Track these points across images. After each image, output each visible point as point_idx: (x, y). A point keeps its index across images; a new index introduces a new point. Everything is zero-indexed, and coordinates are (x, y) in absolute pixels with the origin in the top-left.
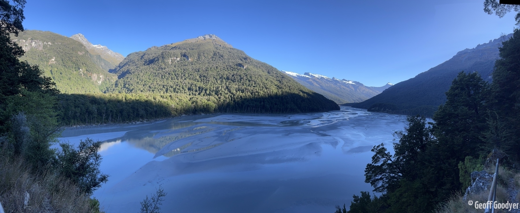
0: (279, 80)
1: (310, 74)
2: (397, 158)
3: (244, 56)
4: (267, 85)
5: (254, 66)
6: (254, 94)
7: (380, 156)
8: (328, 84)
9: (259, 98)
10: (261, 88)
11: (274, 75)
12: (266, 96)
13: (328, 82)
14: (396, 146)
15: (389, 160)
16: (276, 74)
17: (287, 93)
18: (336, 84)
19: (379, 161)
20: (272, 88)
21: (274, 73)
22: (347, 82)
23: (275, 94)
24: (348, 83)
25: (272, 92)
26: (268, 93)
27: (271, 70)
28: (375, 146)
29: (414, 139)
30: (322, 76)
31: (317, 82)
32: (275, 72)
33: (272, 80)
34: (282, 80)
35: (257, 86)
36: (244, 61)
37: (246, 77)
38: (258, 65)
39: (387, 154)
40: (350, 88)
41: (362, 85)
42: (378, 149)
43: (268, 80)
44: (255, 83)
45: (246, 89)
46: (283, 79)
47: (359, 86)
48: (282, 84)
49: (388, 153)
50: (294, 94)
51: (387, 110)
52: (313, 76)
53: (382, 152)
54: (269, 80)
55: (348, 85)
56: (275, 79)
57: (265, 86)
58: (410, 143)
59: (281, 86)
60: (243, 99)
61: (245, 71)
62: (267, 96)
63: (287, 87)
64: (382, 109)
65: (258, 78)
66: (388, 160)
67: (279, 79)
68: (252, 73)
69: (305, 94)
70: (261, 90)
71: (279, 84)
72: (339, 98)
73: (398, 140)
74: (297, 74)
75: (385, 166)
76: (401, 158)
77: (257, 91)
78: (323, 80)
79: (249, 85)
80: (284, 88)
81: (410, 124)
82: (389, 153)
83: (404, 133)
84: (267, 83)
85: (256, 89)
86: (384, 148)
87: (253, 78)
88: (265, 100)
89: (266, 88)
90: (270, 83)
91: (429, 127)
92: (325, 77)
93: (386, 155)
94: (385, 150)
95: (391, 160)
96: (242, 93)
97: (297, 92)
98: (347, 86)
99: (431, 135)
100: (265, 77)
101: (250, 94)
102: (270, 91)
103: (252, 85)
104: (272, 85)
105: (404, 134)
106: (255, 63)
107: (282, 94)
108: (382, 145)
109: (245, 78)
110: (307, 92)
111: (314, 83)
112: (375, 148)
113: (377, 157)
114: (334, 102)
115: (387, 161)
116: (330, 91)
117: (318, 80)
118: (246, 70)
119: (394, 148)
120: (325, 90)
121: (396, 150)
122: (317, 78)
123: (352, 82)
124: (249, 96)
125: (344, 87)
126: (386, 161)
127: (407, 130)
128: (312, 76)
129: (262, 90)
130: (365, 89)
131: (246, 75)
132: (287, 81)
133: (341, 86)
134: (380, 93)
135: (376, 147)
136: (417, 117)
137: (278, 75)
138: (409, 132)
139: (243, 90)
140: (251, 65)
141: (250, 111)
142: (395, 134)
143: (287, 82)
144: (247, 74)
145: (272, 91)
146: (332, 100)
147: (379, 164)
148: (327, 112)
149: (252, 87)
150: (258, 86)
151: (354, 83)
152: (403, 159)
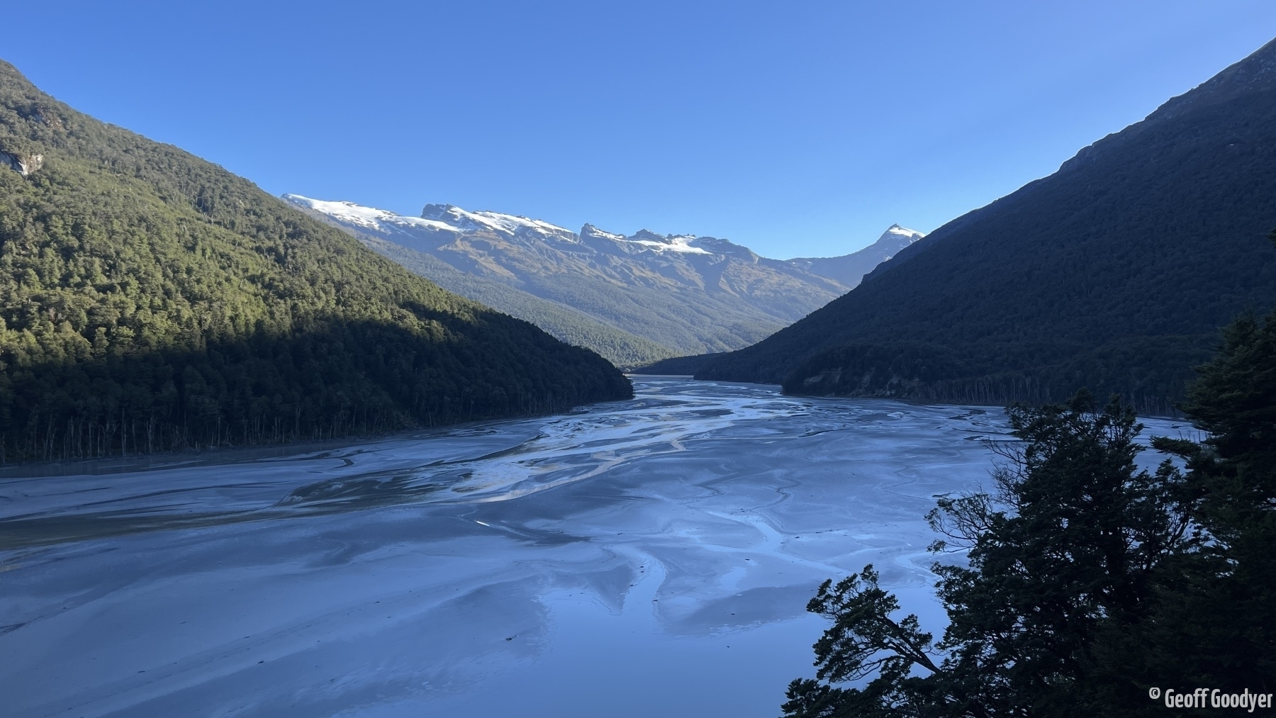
0: (270, 250)
1: (458, 211)
2: (962, 653)
3: (18, 96)
4: (198, 281)
5: (96, 162)
6: (107, 334)
7: (857, 639)
8: (559, 260)
9: (146, 359)
10: (154, 294)
11: (239, 220)
12: (190, 345)
13: (559, 253)
14: (949, 584)
15: (918, 660)
16: (248, 212)
17: (327, 319)
18: (604, 262)
19: (858, 662)
20: (229, 296)
21: (235, 207)
22: (664, 246)
23: (252, 329)
24: (669, 252)
25: (231, 318)
26: (206, 327)
27: (218, 192)
28: (829, 581)
29: (1065, 540)
30: (527, 222)
31: (497, 255)
32: (242, 204)
33: (227, 248)
34: (293, 247)
35: (124, 286)
36: (20, 124)
37: (40, 226)
38: (128, 159)
39: (903, 630)
40: (680, 278)
41: (743, 253)
42: (846, 598)
43: (199, 252)
44: (111, 269)
45: (44, 305)
46: (295, 242)
47: (727, 261)
48: (296, 268)
49: (905, 622)
50: (371, 324)
51: (895, 380)
52: (474, 221)
53: (870, 614)
54: (209, 252)
55: (667, 260)
56: (247, 241)
57: (180, 283)
58: (1038, 566)
59: (289, 281)
60: (22, 369)
61: (33, 189)
62: (198, 342)
63: (323, 290)
64: (867, 378)
65: (133, 234)
66: (910, 659)
67: (271, 244)
68: (81, 205)
69: (435, 323)
70: (154, 310)
71: (271, 274)
72: (625, 332)
73: (960, 552)
74: (380, 213)
75: (895, 693)
76: (989, 651)
77: (130, 311)
78: (528, 239)
79: (65, 281)
80: (309, 291)
81: (1030, 452)
82: (912, 619)
83: (996, 508)
84: (196, 267)
85: (121, 306)
86: (878, 594)
87: (96, 237)
88: (189, 369)
89: (193, 299)
90: (214, 266)
91: (1166, 469)
92: (538, 225)
93: (897, 631)
94: (890, 603)
95: (926, 663)
96: (13, 334)
97: (387, 315)
98: (665, 264)
99: (1184, 520)
100: (176, 230)
101: (80, 338)
102: (215, 316)
103: (89, 275)
104: (228, 280)
105: (999, 515)
106: (103, 145)
107: (297, 328)
108: (868, 573)
109: (29, 233)
110: (445, 312)
111: (481, 260)
112: (829, 591)
113: (843, 645)
114: (596, 356)
115: (906, 668)
116: (573, 302)
117: (503, 245)
118: (37, 185)
119: (940, 594)
120: (543, 293)
121: (953, 607)
122: (496, 230)
123: (690, 245)
124: (72, 350)
125: (648, 274)
126: (895, 665)
127: (1018, 489)
128: (466, 221)
129: (165, 307)
130: (762, 275)
131: (43, 218)
132: (322, 254)
133: (630, 270)
134: (846, 289)
135: (834, 584)
136: (1078, 407)
137: (262, 221)
138: (1024, 500)
139: (23, 312)
140: (71, 153)
141: (85, 445)
142: (942, 512)
143: (321, 261)
144: (49, 208)
145: (229, 313)
146: (585, 345)
147: (858, 682)
148: (561, 412)
149: (88, 288)
150: (134, 283)
151: (698, 250)
152: (999, 659)
